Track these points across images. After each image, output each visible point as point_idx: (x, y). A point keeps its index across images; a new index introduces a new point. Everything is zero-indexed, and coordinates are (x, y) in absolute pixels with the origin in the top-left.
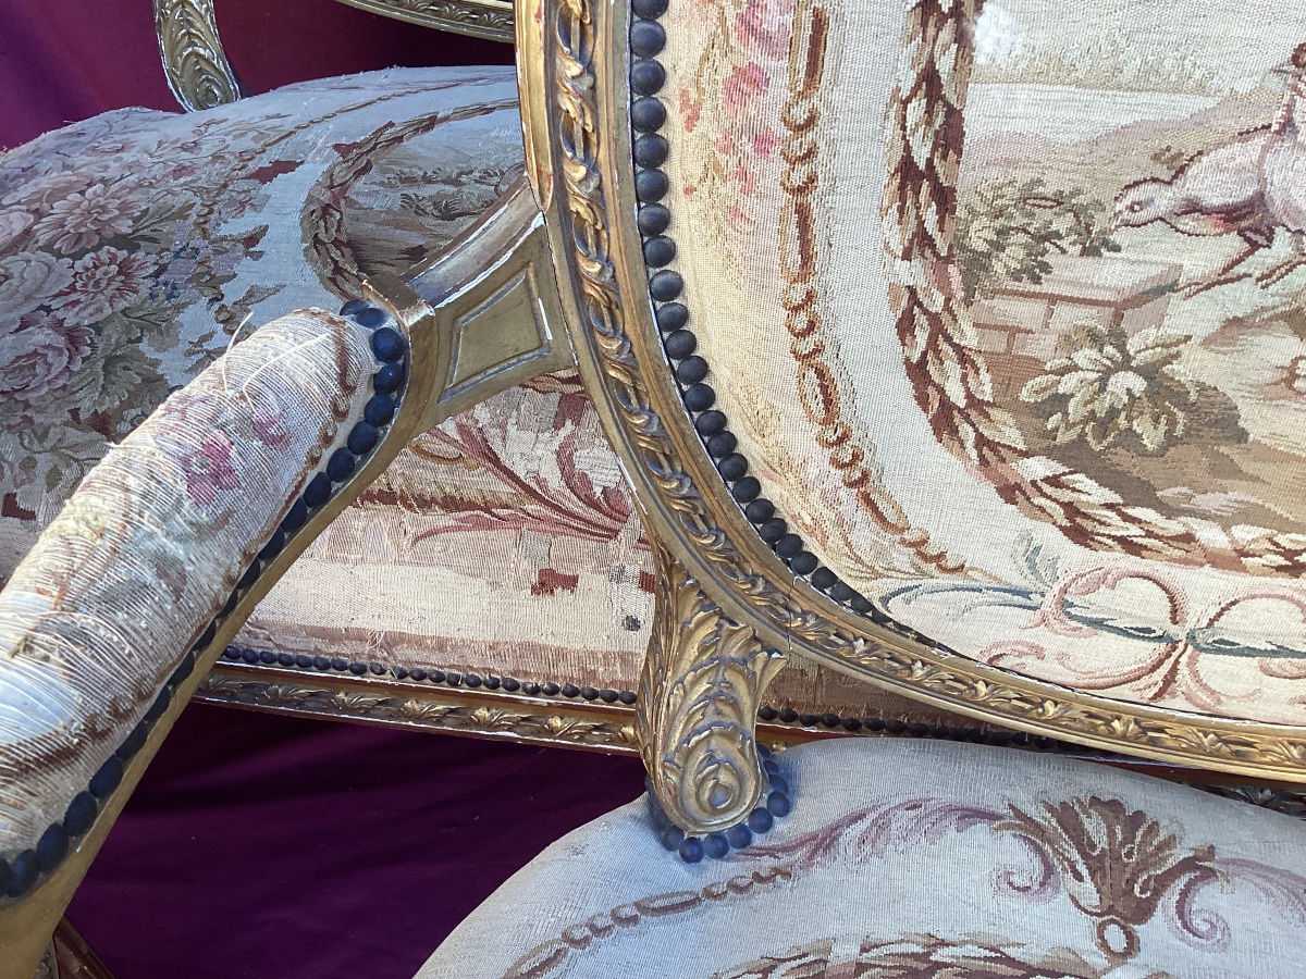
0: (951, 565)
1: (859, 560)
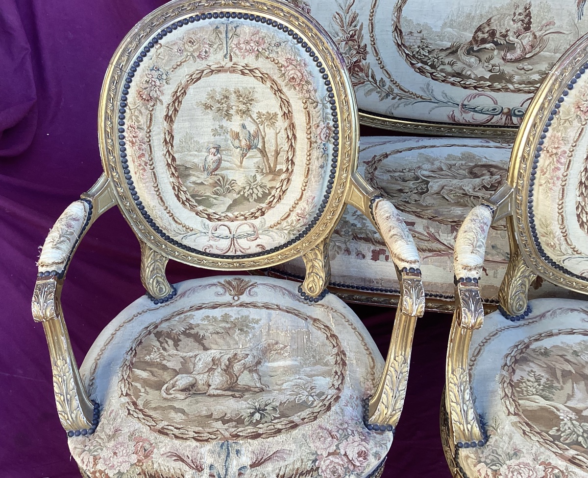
0: (579, 252)
1: (561, 252)
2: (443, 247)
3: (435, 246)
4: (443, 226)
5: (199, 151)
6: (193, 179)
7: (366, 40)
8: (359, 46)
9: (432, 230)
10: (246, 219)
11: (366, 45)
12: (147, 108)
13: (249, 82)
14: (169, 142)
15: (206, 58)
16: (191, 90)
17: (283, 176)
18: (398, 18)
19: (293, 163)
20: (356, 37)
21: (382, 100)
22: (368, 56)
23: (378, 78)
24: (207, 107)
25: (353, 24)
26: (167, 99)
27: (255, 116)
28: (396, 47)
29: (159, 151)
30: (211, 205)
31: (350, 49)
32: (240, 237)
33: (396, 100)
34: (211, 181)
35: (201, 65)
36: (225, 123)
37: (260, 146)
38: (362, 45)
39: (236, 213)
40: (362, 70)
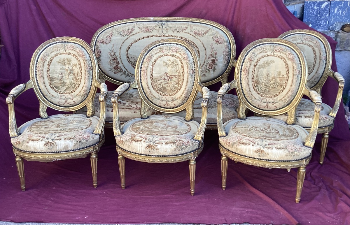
0: (155, 97)
1: (151, 97)
2: (132, 108)
3: (130, 107)
4: (133, 104)
5: (57, 74)
6: (55, 81)
7: (119, 60)
8: (117, 61)
9: (130, 104)
10: (70, 93)
11: (119, 61)
12: (43, 62)
13: (70, 56)
14: (48, 71)
15: (59, 51)
16: (55, 58)
17: (79, 80)
18: (127, 53)
19: (81, 76)
20: (116, 59)
21: (126, 77)
22: (120, 64)
23: (124, 71)
24: (59, 62)
25: (115, 55)
26: (48, 60)
27: (72, 65)
28: (128, 61)
29: (45, 73)
30: (60, 89)
31: (114, 62)
32: (68, 99)
33: (130, 77)
34: (60, 82)
35: (58, 52)
36: (64, 67)
37: (73, 73)
38: (118, 61)
39: (67, 92)
40: (118, 68)
